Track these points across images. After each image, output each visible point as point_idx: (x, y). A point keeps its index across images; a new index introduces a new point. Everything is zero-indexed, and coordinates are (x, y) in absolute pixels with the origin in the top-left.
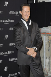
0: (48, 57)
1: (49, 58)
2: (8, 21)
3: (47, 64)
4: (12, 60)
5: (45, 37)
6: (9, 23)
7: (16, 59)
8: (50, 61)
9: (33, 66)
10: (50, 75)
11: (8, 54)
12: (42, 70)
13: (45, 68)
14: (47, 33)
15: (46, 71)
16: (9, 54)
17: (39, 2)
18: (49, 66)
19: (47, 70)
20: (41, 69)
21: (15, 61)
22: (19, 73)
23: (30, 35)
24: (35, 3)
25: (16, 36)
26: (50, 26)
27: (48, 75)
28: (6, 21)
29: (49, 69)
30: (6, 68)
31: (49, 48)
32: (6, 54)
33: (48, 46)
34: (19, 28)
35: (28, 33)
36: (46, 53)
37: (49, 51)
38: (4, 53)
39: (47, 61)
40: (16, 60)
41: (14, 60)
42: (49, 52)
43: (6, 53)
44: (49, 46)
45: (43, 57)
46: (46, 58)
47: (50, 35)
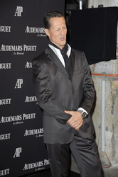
0: (111, 127)
1: (113, 128)
2: (23, 48)
3: (109, 142)
4: (32, 132)
5: (104, 82)
6: (26, 52)
7: (41, 131)
8: (115, 135)
9: (78, 145)
10: (114, 165)
11: (22, 120)
12: (97, 155)
13: (103, 150)
14: (109, 75)
15: (105, 157)
16: (25, 121)
17: (90, 7)
18: (113, 146)
19: (109, 155)
20: (95, 153)
21: (38, 134)
22: (47, 162)
23: (70, 78)
24: (81, 8)
25: (39, 82)
26: (116, 59)
27: (110, 165)
28: (19, 48)
29: (114, 153)
30: (18, 151)
31: (112, 107)
32: (19, 121)
33: (110, 103)
34: (45, 64)
35: (66, 73)
36: (106, 119)
37: (112, 113)
38: (13, 119)
39: (109, 134)
40: (41, 134)
41: (36, 132)
42: (113, 116)
43: (18, 118)
44: (113, 103)
45: (100, 127)
46: (107, 129)
47: (115, 80)
